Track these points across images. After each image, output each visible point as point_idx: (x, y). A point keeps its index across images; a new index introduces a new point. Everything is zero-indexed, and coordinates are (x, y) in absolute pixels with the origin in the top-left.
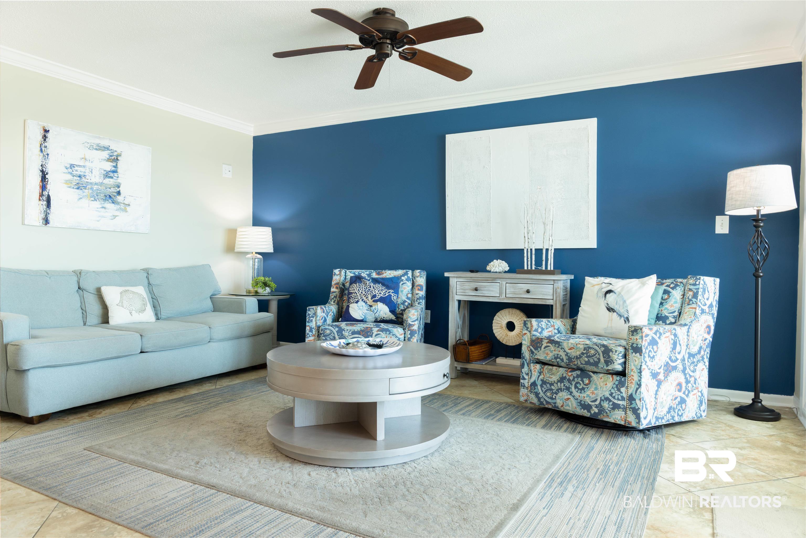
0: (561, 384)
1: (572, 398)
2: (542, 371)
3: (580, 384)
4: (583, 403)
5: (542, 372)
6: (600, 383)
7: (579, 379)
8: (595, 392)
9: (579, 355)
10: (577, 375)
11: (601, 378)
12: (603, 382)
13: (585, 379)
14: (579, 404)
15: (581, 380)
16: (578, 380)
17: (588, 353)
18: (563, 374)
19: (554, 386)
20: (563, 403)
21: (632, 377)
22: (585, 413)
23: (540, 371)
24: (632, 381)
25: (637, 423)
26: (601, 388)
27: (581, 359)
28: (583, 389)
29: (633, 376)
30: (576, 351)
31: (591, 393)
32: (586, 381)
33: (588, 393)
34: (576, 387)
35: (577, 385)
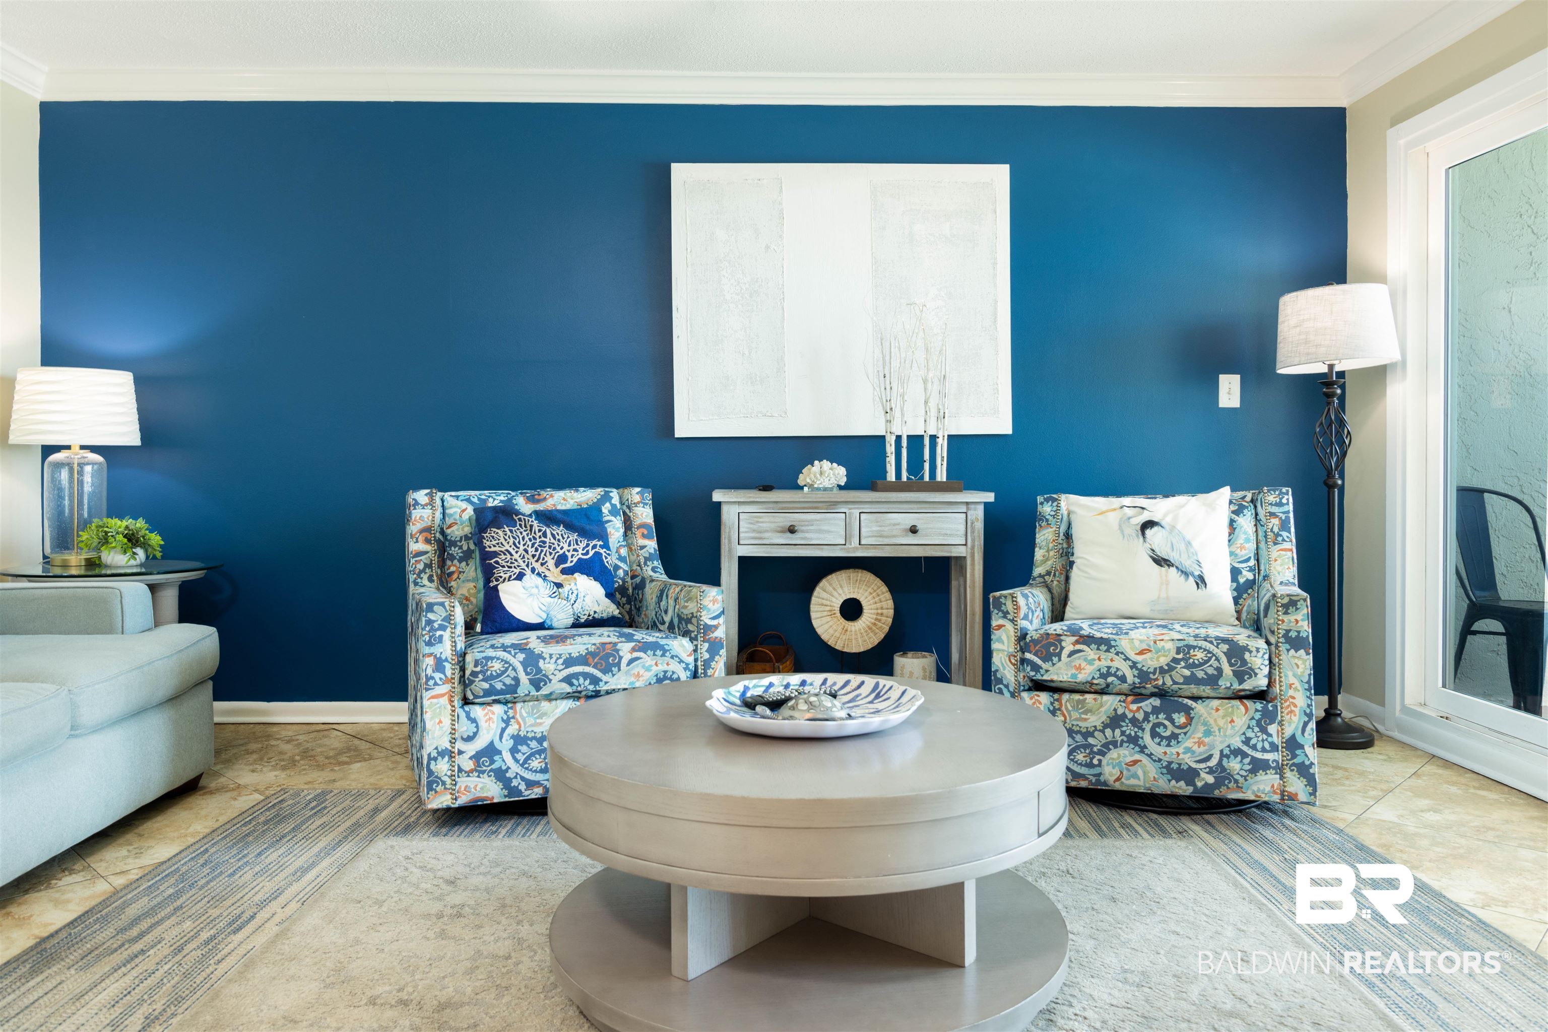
0: (1113, 732)
1: (1145, 760)
2: (1057, 707)
3: (1165, 727)
4: (1174, 766)
5: (1059, 709)
6: (1215, 720)
7: (1162, 716)
8: (1206, 740)
9: (1168, 665)
10: (1154, 707)
11: (1217, 710)
12: (1223, 717)
13: (1175, 716)
14: (1165, 771)
15: (1165, 719)
16: (1157, 718)
17: (1190, 658)
18: (1115, 710)
19: (1094, 737)
20: (1121, 773)
21: (1291, 700)
22: (1179, 788)
23: (1051, 708)
24: (1293, 708)
25: (1311, 794)
26: (1219, 730)
27: (1173, 673)
28: (1174, 736)
29: (1294, 698)
30: (1158, 657)
31: (1195, 743)
32: (1180, 719)
33: (1189, 743)
34: (1154, 734)
35: (1157, 729)
